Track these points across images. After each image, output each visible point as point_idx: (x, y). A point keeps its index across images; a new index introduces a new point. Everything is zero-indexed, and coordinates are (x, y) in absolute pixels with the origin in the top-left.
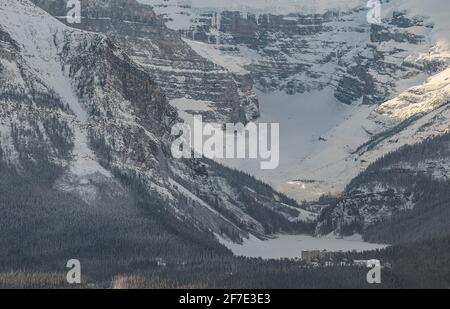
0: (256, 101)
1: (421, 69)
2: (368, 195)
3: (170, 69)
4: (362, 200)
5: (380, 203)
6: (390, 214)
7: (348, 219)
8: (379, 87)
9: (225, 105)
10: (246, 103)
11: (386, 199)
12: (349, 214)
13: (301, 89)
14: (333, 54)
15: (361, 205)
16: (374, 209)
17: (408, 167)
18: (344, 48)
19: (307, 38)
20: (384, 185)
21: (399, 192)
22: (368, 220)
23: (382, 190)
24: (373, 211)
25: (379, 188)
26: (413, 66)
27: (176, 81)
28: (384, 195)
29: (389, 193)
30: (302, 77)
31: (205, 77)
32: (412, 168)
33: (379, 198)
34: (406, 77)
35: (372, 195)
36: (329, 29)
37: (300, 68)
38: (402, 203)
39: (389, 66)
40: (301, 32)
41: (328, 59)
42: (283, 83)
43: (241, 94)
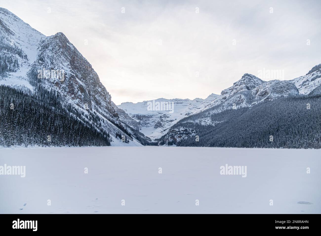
0: (141, 127)
1: (170, 121)
2: (178, 131)
3: (126, 120)
4: (176, 133)
5: (183, 134)
6: (186, 138)
7: (171, 140)
8: (162, 125)
9: (135, 127)
10: (139, 127)
11: (184, 132)
12: (171, 138)
13: (148, 127)
14: (154, 121)
15: (175, 135)
16: (180, 136)
17: (192, 122)
18: (155, 120)
19: (149, 119)
20: (184, 128)
21: (189, 130)
22: (178, 140)
23: (183, 129)
24: (180, 137)
25: (182, 129)
26: (168, 121)
27: (127, 122)
28: (184, 131)
29: (186, 130)
30: (149, 125)
31: (132, 122)
32: (193, 122)
33: (182, 132)
34: (167, 123)
35: (179, 131)
36: (153, 117)
37: (148, 123)
38: (190, 134)
39: (164, 121)
40: (148, 118)
41: (153, 122)
42: (146, 126)
43: (138, 125)
